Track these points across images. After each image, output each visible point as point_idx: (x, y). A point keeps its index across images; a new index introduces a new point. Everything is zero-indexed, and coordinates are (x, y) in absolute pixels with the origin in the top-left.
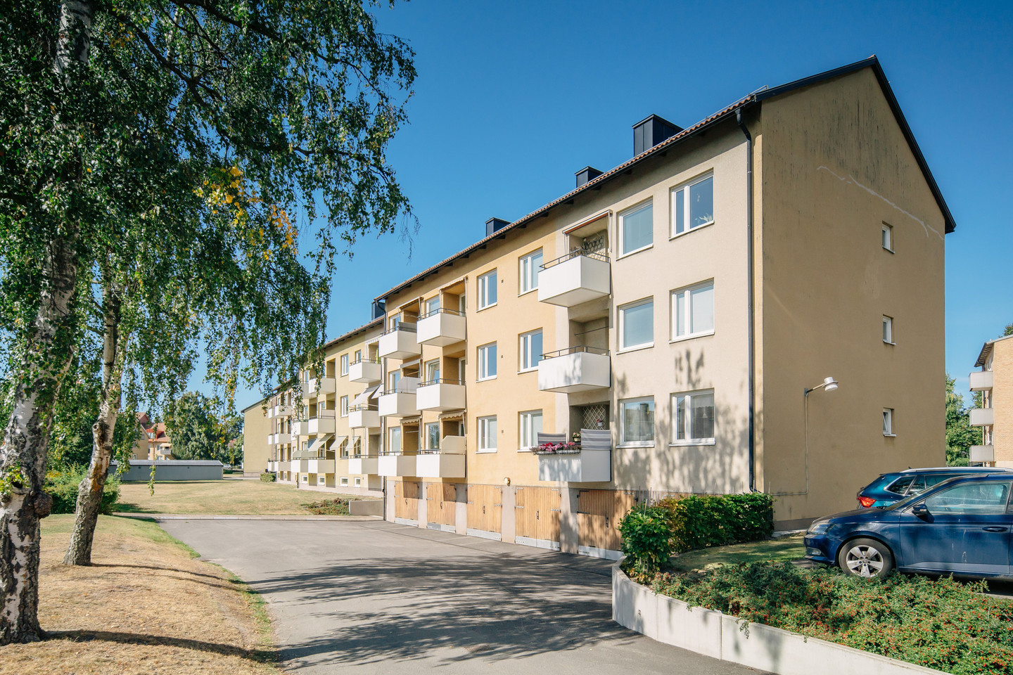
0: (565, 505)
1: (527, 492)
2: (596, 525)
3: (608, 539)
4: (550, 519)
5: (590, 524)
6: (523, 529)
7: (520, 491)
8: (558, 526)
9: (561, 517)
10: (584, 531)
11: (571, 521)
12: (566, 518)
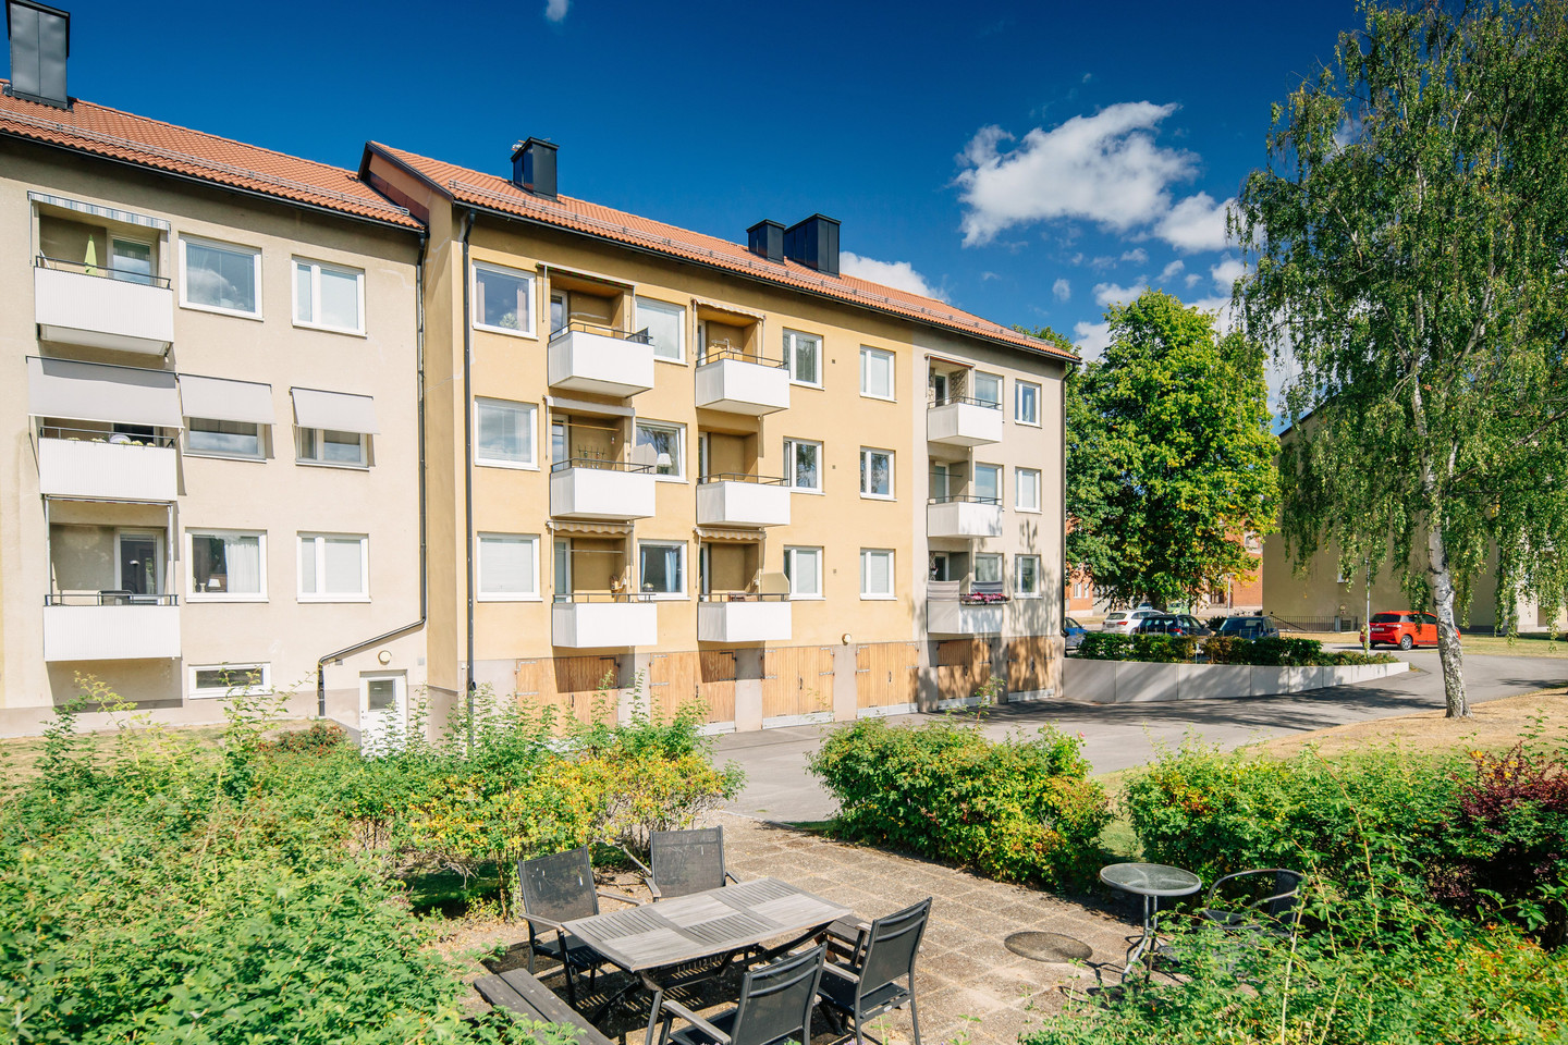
0: (923, 660)
1: (873, 652)
2: (958, 674)
3: (968, 686)
4: (908, 678)
5: (952, 675)
6: (868, 698)
7: (861, 649)
8: (918, 683)
9: (921, 673)
10: (945, 684)
11: (933, 674)
12: (927, 673)
